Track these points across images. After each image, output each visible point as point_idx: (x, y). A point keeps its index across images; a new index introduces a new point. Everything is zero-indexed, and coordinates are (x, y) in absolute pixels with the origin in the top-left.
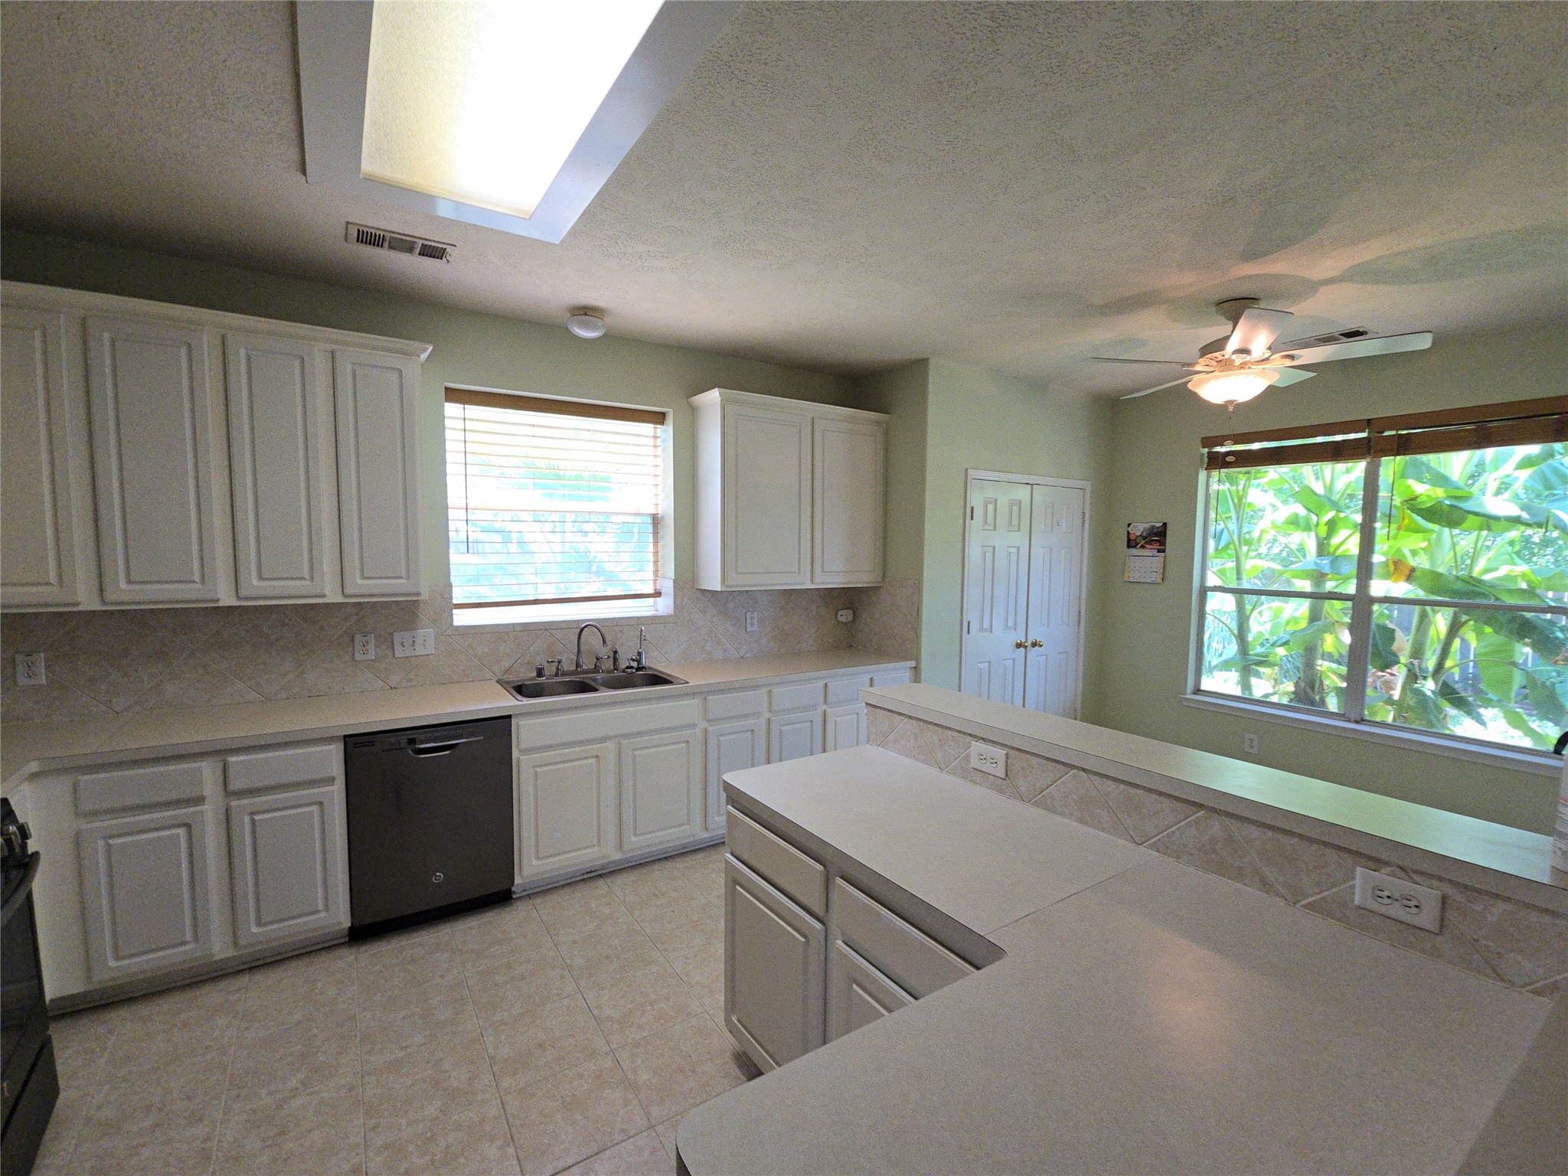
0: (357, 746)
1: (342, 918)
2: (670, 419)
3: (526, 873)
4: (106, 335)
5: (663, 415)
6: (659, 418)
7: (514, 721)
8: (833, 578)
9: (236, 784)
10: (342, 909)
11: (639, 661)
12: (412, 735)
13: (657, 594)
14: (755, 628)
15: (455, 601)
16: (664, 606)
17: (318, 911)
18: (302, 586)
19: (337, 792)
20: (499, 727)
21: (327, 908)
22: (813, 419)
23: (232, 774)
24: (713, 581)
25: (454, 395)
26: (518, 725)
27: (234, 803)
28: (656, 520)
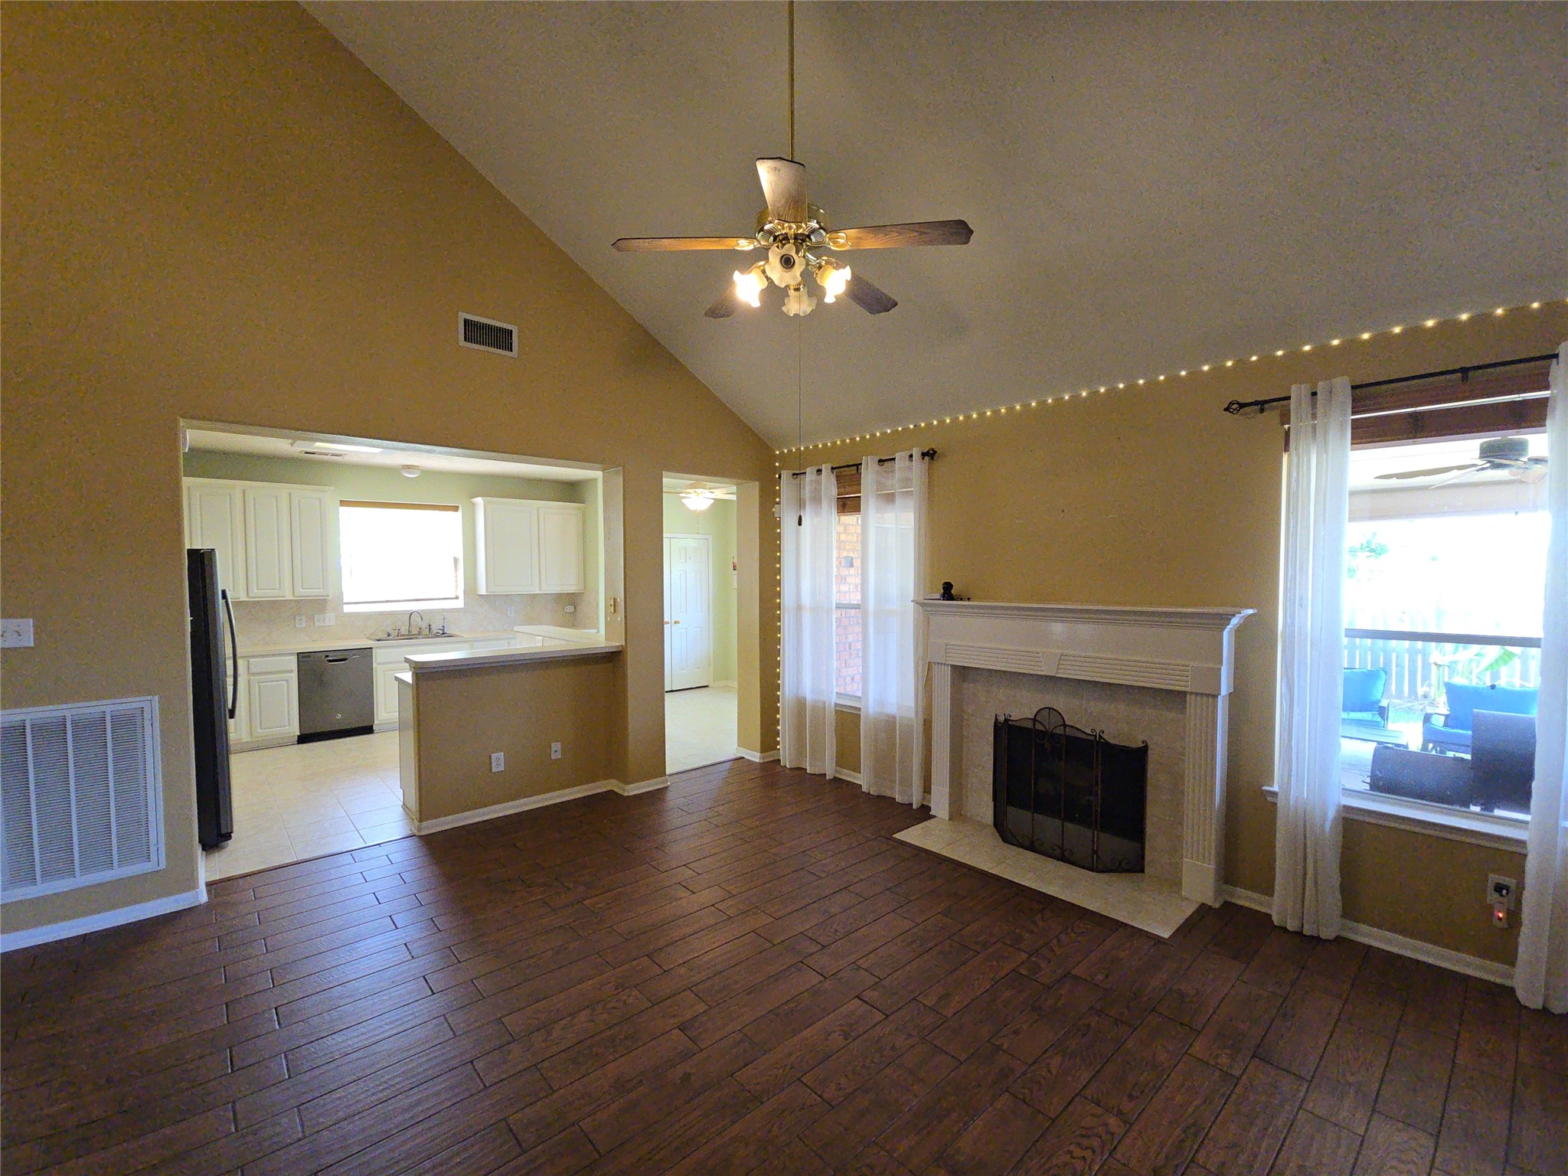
0: (303, 658)
1: (296, 731)
2: (460, 508)
3: (380, 718)
4: (198, 494)
5: (458, 507)
6: (456, 509)
7: (374, 650)
8: (554, 587)
9: (253, 670)
10: (296, 724)
11: (443, 630)
12: (327, 654)
13: (457, 598)
14: (513, 615)
15: (345, 601)
16: (459, 604)
17: (285, 726)
18: (275, 592)
19: (295, 675)
20: (367, 652)
21: (289, 725)
22: (538, 508)
23: (251, 667)
24: (483, 591)
25: (343, 503)
26: (375, 652)
27: (252, 678)
28: (456, 560)
